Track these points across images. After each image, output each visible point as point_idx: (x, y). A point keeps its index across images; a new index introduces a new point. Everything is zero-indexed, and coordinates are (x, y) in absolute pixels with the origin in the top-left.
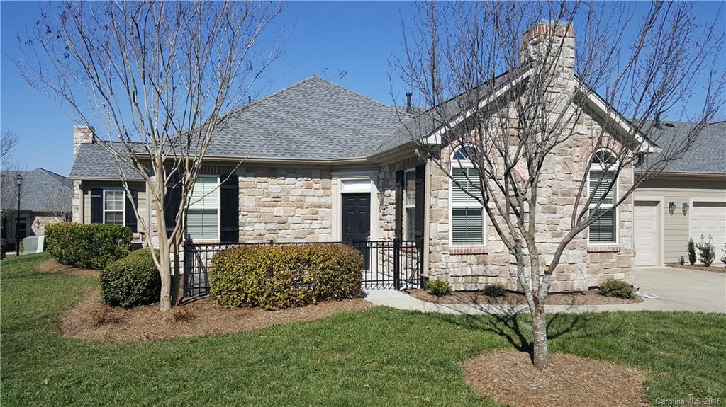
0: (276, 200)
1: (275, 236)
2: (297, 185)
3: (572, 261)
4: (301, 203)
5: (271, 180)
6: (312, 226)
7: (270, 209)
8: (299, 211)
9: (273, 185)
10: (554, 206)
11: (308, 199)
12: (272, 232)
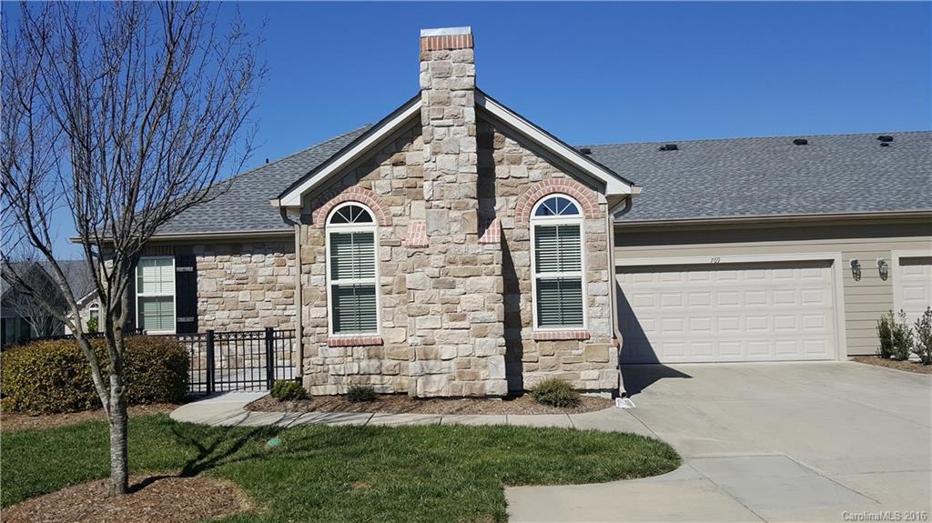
0: (242, 281)
1: (242, 325)
2: (266, 263)
3: (482, 354)
4: (271, 285)
5: (234, 259)
6: (286, 313)
7: (233, 294)
8: (270, 295)
9: (237, 264)
10: (451, 279)
11: (280, 279)
12: (237, 320)
